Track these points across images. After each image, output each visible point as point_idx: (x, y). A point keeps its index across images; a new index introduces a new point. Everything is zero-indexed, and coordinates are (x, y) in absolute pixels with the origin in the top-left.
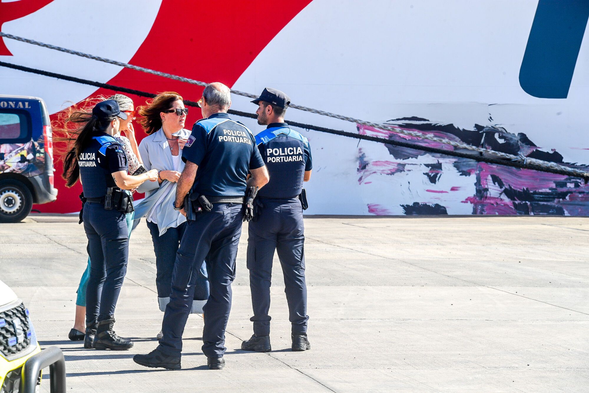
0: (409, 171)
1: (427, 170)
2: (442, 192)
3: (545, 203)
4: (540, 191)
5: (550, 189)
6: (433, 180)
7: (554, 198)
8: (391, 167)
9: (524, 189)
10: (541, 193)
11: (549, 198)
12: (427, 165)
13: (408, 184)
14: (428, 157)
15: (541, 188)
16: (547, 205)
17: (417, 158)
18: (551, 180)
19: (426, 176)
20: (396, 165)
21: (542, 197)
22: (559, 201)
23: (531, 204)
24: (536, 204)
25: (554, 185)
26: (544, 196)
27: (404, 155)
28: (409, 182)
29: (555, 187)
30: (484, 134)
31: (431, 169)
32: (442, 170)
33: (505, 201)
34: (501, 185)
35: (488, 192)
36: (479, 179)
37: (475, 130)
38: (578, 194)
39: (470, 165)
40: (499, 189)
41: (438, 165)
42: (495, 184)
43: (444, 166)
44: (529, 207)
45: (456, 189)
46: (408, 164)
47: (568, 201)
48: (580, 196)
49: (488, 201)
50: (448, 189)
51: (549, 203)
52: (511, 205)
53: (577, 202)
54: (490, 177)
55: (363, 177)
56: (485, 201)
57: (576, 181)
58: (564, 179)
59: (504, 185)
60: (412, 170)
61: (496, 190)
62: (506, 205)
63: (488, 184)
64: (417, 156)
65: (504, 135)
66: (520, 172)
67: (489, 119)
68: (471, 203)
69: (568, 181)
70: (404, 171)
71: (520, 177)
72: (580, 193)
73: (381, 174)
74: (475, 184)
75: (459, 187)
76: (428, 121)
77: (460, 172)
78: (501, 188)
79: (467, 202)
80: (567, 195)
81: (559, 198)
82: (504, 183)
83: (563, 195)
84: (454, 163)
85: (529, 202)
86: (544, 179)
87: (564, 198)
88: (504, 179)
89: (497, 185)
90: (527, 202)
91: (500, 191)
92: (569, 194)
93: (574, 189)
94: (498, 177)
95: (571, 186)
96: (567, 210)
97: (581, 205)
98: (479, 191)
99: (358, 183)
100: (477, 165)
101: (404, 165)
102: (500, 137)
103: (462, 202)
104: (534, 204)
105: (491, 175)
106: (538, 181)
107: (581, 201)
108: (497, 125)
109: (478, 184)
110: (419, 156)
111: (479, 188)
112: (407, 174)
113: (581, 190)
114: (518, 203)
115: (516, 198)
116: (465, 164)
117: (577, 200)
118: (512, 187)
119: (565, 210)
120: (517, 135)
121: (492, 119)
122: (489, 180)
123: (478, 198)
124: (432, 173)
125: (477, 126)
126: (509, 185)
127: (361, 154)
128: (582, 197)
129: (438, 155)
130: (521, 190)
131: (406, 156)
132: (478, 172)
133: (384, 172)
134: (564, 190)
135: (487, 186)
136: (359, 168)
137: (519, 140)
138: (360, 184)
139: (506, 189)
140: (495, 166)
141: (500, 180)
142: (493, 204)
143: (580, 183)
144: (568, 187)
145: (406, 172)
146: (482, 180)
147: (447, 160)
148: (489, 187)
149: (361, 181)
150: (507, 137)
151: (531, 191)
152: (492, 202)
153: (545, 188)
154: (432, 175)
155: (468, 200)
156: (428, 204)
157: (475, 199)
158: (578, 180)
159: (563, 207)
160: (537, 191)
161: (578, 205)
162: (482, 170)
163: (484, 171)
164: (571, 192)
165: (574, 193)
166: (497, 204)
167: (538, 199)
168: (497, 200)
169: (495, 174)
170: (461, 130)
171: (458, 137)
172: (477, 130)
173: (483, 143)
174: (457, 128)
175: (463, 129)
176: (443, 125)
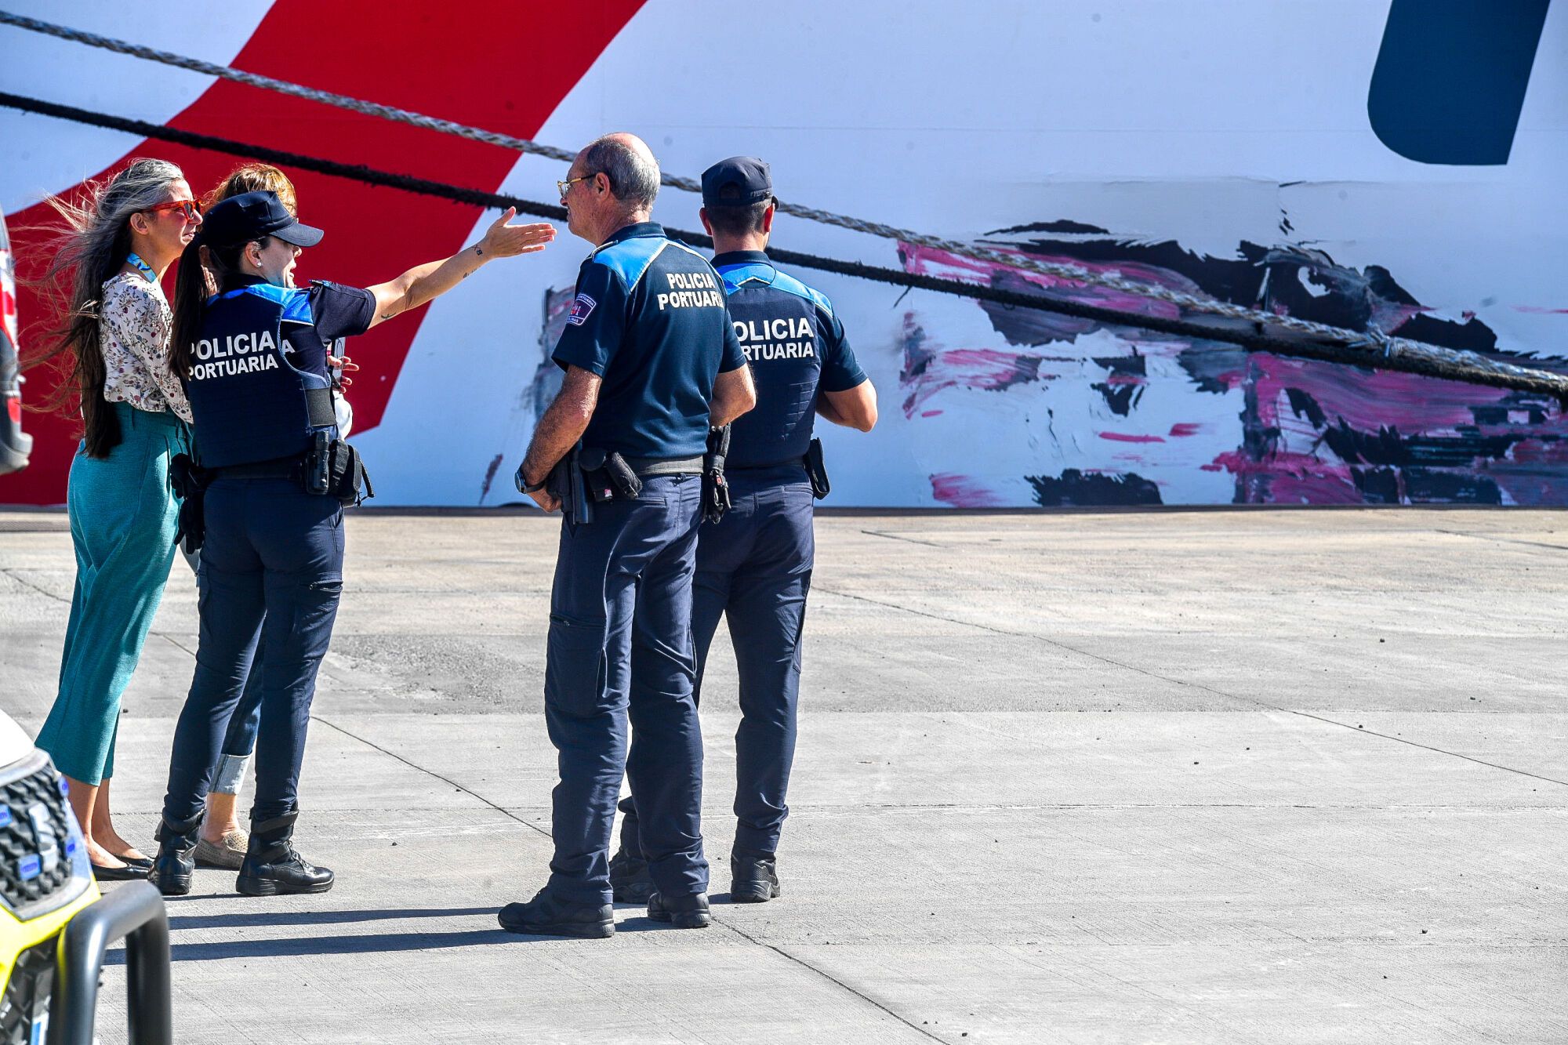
0: (1051, 378)
1: (1102, 375)
2: (1145, 439)
3: (1445, 470)
4: (1430, 434)
5: (1458, 429)
6: (1119, 404)
7: (1471, 455)
8: (998, 368)
9: (1383, 429)
10: (1434, 442)
11: (1457, 454)
12: (1103, 363)
13: (1048, 416)
14: (1105, 337)
15: (1433, 427)
16: (1450, 476)
17: (1072, 341)
18: (1462, 403)
19: (1099, 394)
20: (1012, 361)
21: (1437, 453)
22: (1485, 464)
23: (1404, 474)
24: (1419, 471)
25: (1469, 418)
26: (1441, 449)
27: (1037, 334)
28: (1050, 412)
29: (1472, 423)
30: (1268, 270)
31: (1113, 373)
32: (1145, 375)
33: (1329, 465)
34: (1316, 418)
35: (1279, 439)
36: (1251, 402)
37: (1239, 259)
38: (1541, 442)
39: (1225, 360)
40: (1311, 430)
41: (1134, 360)
42: (1298, 416)
43: (1150, 364)
44: (1398, 481)
45: (1185, 430)
46: (1048, 359)
47: (1511, 464)
48: (1546, 447)
49: (1280, 465)
50: (1164, 431)
51: (1456, 471)
52: (1345, 477)
53: (1536, 467)
54: (1283, 397)
55: (917, 398)
56: (1270, 466)
57: (1536, 405)
58: (1498, 398)
59: (1325, 419)
60: (1059, 376)
61: (1301, 432)
62: (1331, 476)
63: (1280, 416)
64: (1075, 335)
65: (1325, 272)
66: (1371, 380)
67: (1282, 228)
68: (1230, 470)
69: (1512, 404)
70: (1037, 379)
71: (1373, 396)
72: (1546, 439)
73: (970, 388)
74: (1242, 416)
75: (1195, 426)
76: (1105, 232)
77: (1196, 381)
78: (1317, 426)
79: (1218, 469)
80: (1507, 447)
81: (1484, 454)
82: (1326, 414)
83: (1497, 446)
84: (1178, 353)
85: (1397, 466)
86: (1439, 402)
87: (1499, 455)
88: (1326, 401)
89: (1304, 417)
90: (1393, 467)
91: (1312, 435)
92: (1514, 444)
93: (1530, 429)
94: (1308, 395)
95: (1519, 418)
96: (1508, 489)
97: (1548, 474)
98: (1251, 436)
99: (903, 414)
100: (1247, 360)
101: (1035, 362)
102: (1313, 280)
103: (1204, 468)
104: (1411, 474)
105: (1287, 390)
106: (1424, 405)
107: (1550, 462)
108: (1303, 243)
109: (1250, 414)
110: (1079, 336)
111: (1253, 426)
112: (1045, 389)
113: (1549, 430)
114: (1367, 471)
115: (1359, 455)
116: (1211, 357)
117: (1537, 459)
118: (1349, 424)
119: (1501, 489)
120: (1361, 272)
121: (1289, 227)
122: (1281, 404)
123: (1248, 458)
124: (1117, 384)
125: (1245, 246)
126: (1340, 419)
127: (910, 331)
128: (1552, 452)
129: (1135, 332)
130: (1375, 431)
131: (1041, 335)
132: (1250, 381)
133: (979, 381)
134: (1500, 430)
135: (1277, 421)
136: (904, 370)
137: (1368, 288)
138: (908, 417)
139: (1330, 430)
140: (1297, 364)
141: (1314, 403)
142: (1293, 474)
143: (1547, 411)
144: (1512, 421)
145: (1043, 382)
146: (1261, 405)
147: (1161, 347)
148: (1283, 423)
149: (912, 409)
150: (1335, 279)
151: (1404, 434)
152: (1291, 467)
153: (1443, 426)
154: (1118, 389)
155: (1222, 461)
156: (1105, 474)
157: (1242, 458)
158: (1540, 403)
159: (1497, 480)
160: (1421, 434)
161: (1539, 473)
162: (1261, 376)
163: (1267, 376)
164: (1520, 438)
165: (1528, 440)
166: (1305, 472)
167: (1423, 457)
168: (1304, 461)
169: (1299, 387)
170: (1202, 259)
171: (1191, 280)
172: (1247, 259)
173: (1264, 296)
174: (1188, 252)
175: (1205, 256)
176: (1147, 246)
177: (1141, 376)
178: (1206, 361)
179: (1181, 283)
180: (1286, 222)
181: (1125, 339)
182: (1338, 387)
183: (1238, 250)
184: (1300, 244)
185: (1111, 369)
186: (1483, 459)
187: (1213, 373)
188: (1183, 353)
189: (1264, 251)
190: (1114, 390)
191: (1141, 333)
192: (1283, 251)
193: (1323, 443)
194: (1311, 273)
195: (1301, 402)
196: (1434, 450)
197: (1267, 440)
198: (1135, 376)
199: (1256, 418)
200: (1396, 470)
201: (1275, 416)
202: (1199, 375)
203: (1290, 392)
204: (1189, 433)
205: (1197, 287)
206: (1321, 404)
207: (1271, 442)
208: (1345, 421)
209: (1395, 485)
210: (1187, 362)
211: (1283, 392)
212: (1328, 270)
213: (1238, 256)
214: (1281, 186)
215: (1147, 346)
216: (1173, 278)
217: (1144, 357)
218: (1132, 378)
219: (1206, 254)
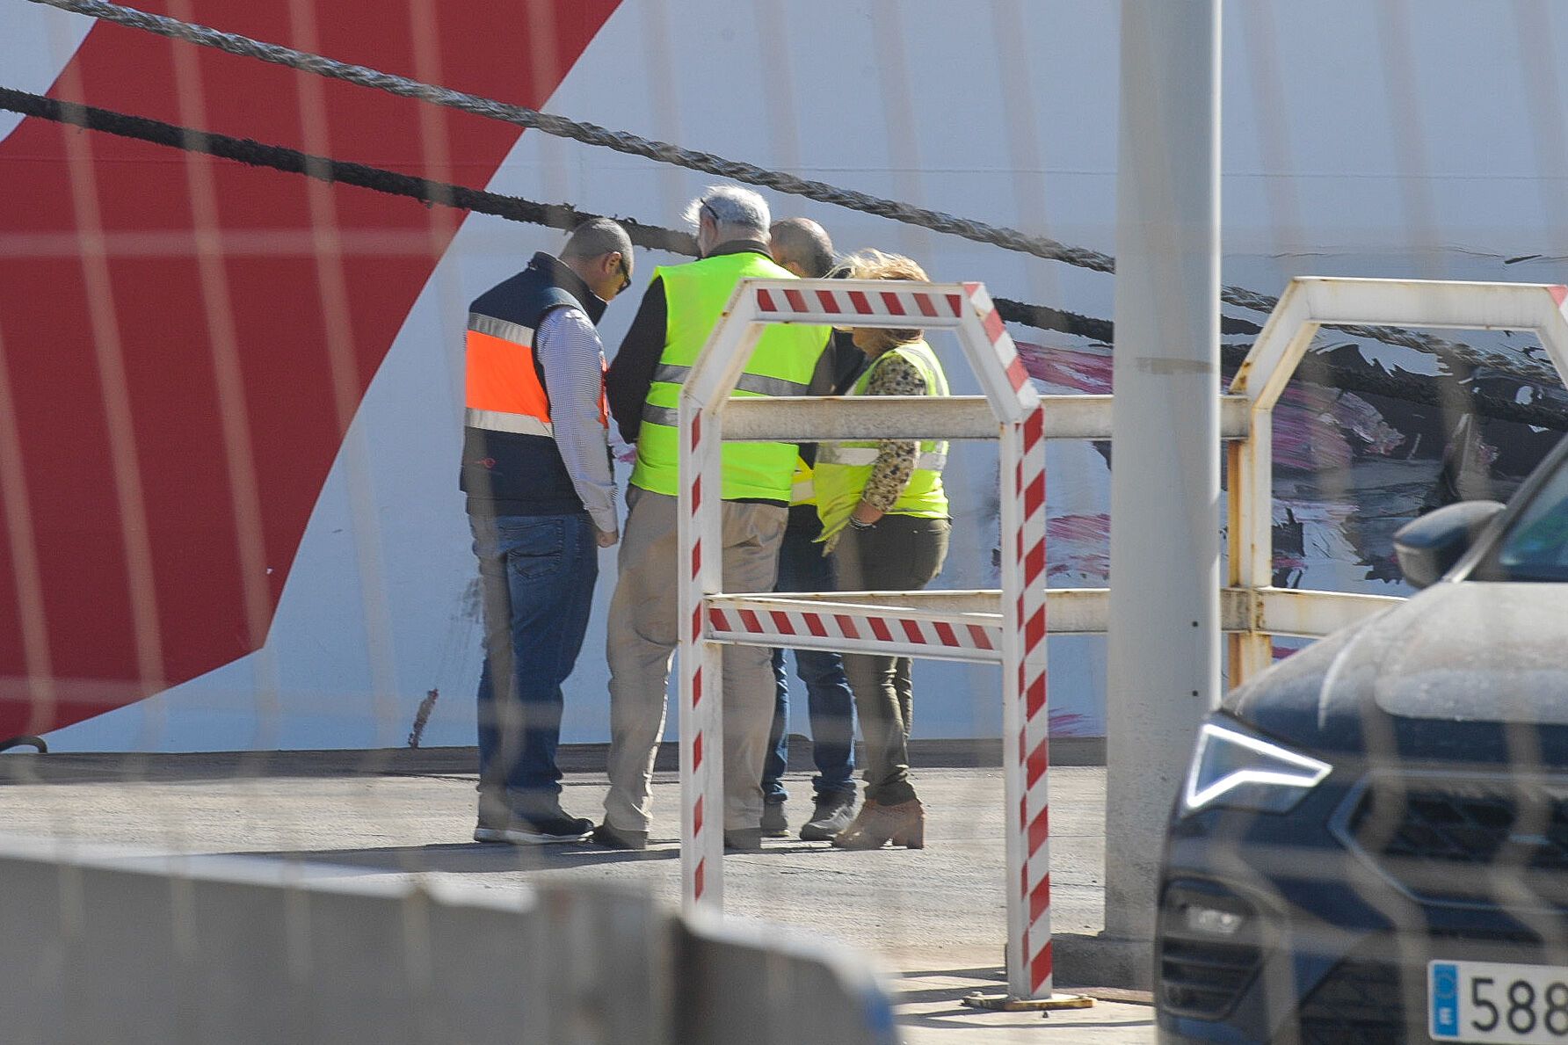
32: (1304, 555)
37: (1441, 374)
73: (1084, 576)
77: (1366, 563)
84: (1344, 520)
133: (1095, 563)
147: (1322, 510)
170: (1390, 374)
171: (1372, 407)
172: (1451, 374)
173: (1465, 431)
174: (1372, 363)
175: (1394, 369)
176: (1318, 353)
177: (1297, 555)
178: (1376, 531)
179: (1358, 411)
181: (1280, 498)
183: (1445, 360)
184: (1525, 350)
187: (1381, 551)
188: (1349, 519)
189: (1477, 360)
191: (1298, 488)
192: (1500, 363)
194: (1533, 395)
198: (1291, 556)
202: (1367, 553)
205: (1380, 417)
210: (1354, 533)
212: (1558, 391)
213: (1441, 369)
214: (1507, 262)
215: (1304, 507)
216: (1347, 404)
217: (1301, 524)
218: (1287, 558)
219: (1396, 366)
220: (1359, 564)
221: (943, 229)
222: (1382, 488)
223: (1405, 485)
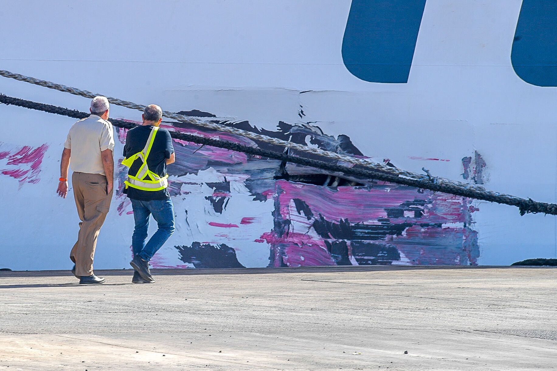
0: (187, 193)
1: (210, 192)
2: (230, 226)
3: (372, 242)
4: (365, 223)
5: (379, 220)
6: (218, 207)
7: (385, 234)
9: (341, 220)
10: (367, 227)
11: (378, 233)
12: (211, 185)
13: (185, 213)
14: (212, 172)
15: (367, 220)
16: (373, 244)
17: (196, 174)
18: (381, 207)
19: (209, 202)
21: (368, 233)
22: (392, 239)
23: (352, 244)
24: (359, 243)
25: (384, 215)
26: (370, 231)
27: (180, 170)
28: (186, 211)
29: (386, 217)
30: (291, 136)
31: (215, 190)
32: (230, 192)
33: (313, 239)
34: (309, 215)
35: (290, 225)
36: (277, 206)
37: (278, 131)
38: (420, 227)
39: (266, 184)
40: (306, 221)
41: (225, 184)
42: (300, 214)
43: (232, 186)
44: (349, 247)
45: (247, 221)
46: (185, 183)
47: (405, 239)
48: (423, 230)
49: (290, 239)
50: (238, 222)
51: (377, 242)
52: (322, 246)
53: (417, 240)
54: (292, 203)
55: (124, 204)
56: (286, 240)
57: (417, 208)
58: (399, 204)
59: (313, 215)
60: (191, 192)
61: (301, 222)
62: (315, 245)
63: (290, 213)
64: (198, 170)
65: (318, 138)
66: (336, 194)
67: (299, 114)
68: (268, 242)
69: (406, 208)
70: (180, 194)
71: (336, 203)
72: (422, 225)
74: (273, 214)
75: (252, 219)
76: (214, 116)
77: (253, 195)
78: (309, 219)
79: (263, 241)
80: (403, 230)
81: (393, 234)
82: (313, 212)
83: (398, 229)
84: (245, 181)
85: (348, 240)
86: (370, 206)
87: (399, 234)
88: (313, 205)
89: (303, 214)
90: (345, 240)
91: (307, 223)
92: (407, 228)
93: (415, 220)
94: (304, 202)
95: (409, 215)
96: (403, 252)
97: (423, 244)
98: (277, 224)
99: (118, 213)
100: (275, 184)
101: (180, 185)
102: (312, 142)
103: (256, 241)
104: (354, 244)
105: (294, 199)
106: (362, 208)
107: (424, 238)
108: (310, 122)
109: (276, 213)
110: (200, 171)
111: (278, 219)
112: (184, 199)
113: (425, 221)
114: (333, 242)
115: (329, 234)
116: (259, 182)
117: (417, 236)
118: (325, 218)
119: (400, 252)
120: (336, 138)
121: (303, 114)
122: (292, 207)
123: (276, 235)
124: (217, 197)
125: (281, 124)
126: (320, 214)
127: (121, 168)
128: (424, 232)
129: (225, 169)
130: (338, 222)
131: (182, 170)
132: (277, 195)
134: (400, 221)
135: (289, 216)
136: (118, 189)
137: (339, 146)
138: (120, 214)
139: (316, 221)
140: (299, 186)
141: (308, 206)
142: (297, 244)
143: (423, 211)
144: (406, 216)
145: (183, 196)
146: (282, 207)
147: (237, 177)
148: (292, 217)
149: (122, 210)
150: (323, 141)
151: (352, 223)
152: (296, 240)
153: (371, 219)
154: (217, 199)
155: (264, 237)
156: (211, 245)
157: (273, 236)
158: (419, 207)
159: (397, 247)
160: (361, 223)
161: (418, 244)
162: (282, 192)
163: (285, 193)
164: (410, 225)
165: (414, 226)
166: (303, 244)
167: (361, 235)
168: (302, 237)
169: (300, 198)
170: (260, 130)
171: (254, 142)
172: (281, 131)
173: (287, 150)
174: (254, 127)
175: (261, 129)
176: (234, 124)
177: (228, 192)
178: (257, 184)
180: (302, 112)
181: (221, 173)
182: (319, 198)
183: (277, 126)
184: (308, 123)
185: (214, 188)
186: (391, 236)
187: (260, 191)
188: (247, 180)
189: (290, 126)
190: (216, 200)
191: (228, 169)
192: (300, 127)
193: (312, 228)
194: (311, 138)
195: (301, 206)
196: (367, 231)
197: (284, 226)
198: (225, 192)
199: (279, 215)
200: (348, 242)
201: (288, 213)
202: (254, 192)
203: (296, 201)
204: (249, 223)
206: (311, 207)
207: (286, 227)
208: (323, 216)
209: (347, 250)
210: (249, 185)
211: (292, 200)
212: (320, 137)
213: (278, 129)
214: (300, 93)
215: (231, 176)
216: (245, 141)
217: (229, 182)
218: (224, 193)
219: (262, 128)
220: (250, 195)
221: (63, 91)
222: (259, 170)
223: (267, 169)
